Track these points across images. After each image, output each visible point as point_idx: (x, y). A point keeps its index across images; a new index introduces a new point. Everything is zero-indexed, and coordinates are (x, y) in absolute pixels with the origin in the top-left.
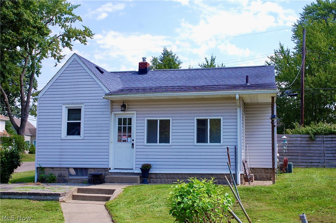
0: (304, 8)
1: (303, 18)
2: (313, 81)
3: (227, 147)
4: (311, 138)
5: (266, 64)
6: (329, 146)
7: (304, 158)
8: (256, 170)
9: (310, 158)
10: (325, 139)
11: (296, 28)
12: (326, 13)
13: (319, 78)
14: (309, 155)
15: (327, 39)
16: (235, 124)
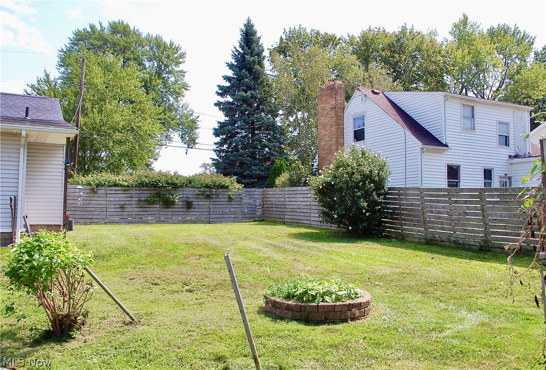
0: (75, 32)
1: (72, 44)
2: (86, 123)
3: (10, 198)
4: (92, 190)
5: (25, 93)
6: (112, 199)
7: (82, 213)
8: (35, 227)
9: (90, 213)
10: (108, 192)
11: (63, 55)
12: (101, 45)
13: (94, 120)
14: (89, 209)
15: (104, 76)
16: (17, 168)
